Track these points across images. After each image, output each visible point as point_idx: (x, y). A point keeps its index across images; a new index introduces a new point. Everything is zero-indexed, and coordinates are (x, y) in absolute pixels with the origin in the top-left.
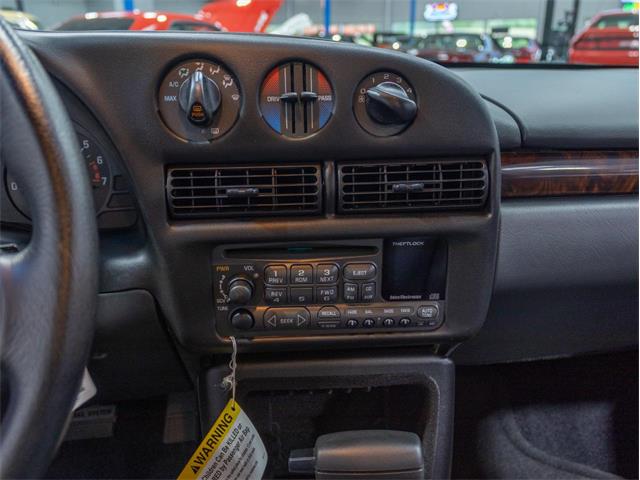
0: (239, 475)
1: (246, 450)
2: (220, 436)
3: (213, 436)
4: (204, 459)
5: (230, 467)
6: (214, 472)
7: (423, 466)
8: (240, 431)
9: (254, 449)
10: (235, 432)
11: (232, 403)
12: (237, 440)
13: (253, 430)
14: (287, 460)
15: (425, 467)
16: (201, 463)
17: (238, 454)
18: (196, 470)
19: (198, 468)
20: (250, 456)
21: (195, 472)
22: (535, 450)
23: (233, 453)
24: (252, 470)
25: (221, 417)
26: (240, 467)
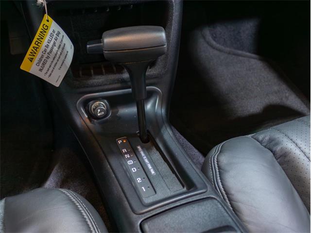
0: (58, 60)
1: (60, 45)
2: (42, 39)
3: (38, 39)
4: (35, 53)
5: (52, 56)
6: (43, 60)
7: (166, 44)
8: (55, 34)
9: (65, 44)
10: (52, 35)
11: (46, 17)
12: (53, 40)
13: (63, 33)
14: (86, 47)
15: (168, 45)
16: (34, 56)
17: (56, 48)
18: (31, 60)
19: (33, 59)
20: (63, 49)
21: (31, 61)
22: (218, 45)
23: (52, 48)
24: (66, 57)
25: (41, 27)
26: (58, 56)
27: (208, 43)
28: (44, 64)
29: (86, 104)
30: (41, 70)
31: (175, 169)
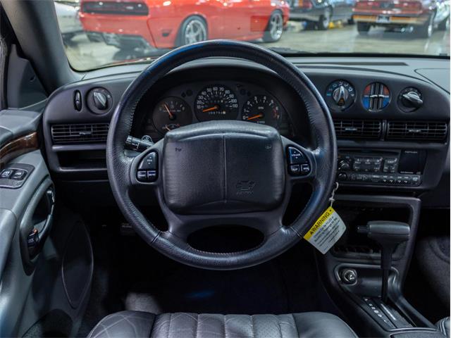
0: (330, 236)
1: (334, 226)
2: (323, 221)
3: (320, 221)
4: (316, 229)
5: (326, 233)
6: (319, 235)
8: (333, 219)
9: (339, 226)
10: (330, 220)
11: (330, 208)
12: (331, 222)
13: (339, 218)
16: (314, 231)
17: (331, 228)
18: (312, 233)
20: (336, 229)
23: (328, 228)
25: (324, 214)
26: (330, 233)
27: (435, 253)
28: (319, 237)
29: (341, 270)
30: (316, 241)
31: (410, 319)
